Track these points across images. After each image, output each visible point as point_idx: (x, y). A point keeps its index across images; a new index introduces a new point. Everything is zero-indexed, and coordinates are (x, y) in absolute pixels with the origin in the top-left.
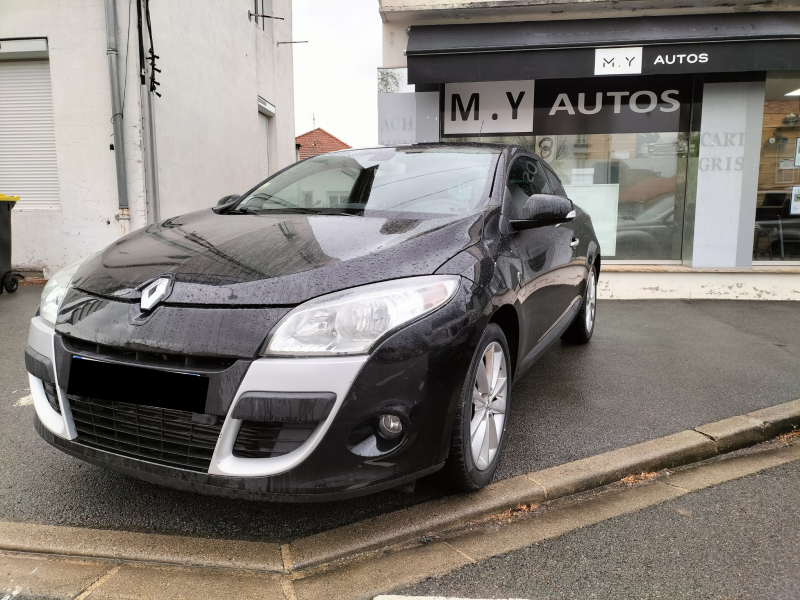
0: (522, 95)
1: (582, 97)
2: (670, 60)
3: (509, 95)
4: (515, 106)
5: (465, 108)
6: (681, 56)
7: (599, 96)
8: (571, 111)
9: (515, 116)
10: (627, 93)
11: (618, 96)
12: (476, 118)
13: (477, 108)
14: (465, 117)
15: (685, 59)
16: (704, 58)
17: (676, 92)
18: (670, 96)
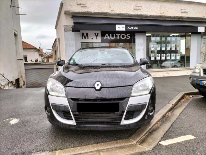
0: (98, 34)
1: (111, 35)
2: (131, 28)
3: (95, 34)
4: (97, 36)
5: (85, 36)
6: (133, 27)
7: (114, 35)
8: (109, 38)
9: (97, 39)
10: (120, 34)
11: (118, 35)
12: (88, 39)
13: (88, 36)
14: (85, 38)
15: (133, 28)
16: (137, 28)
17: (129, 35)
18: (128, 35)
